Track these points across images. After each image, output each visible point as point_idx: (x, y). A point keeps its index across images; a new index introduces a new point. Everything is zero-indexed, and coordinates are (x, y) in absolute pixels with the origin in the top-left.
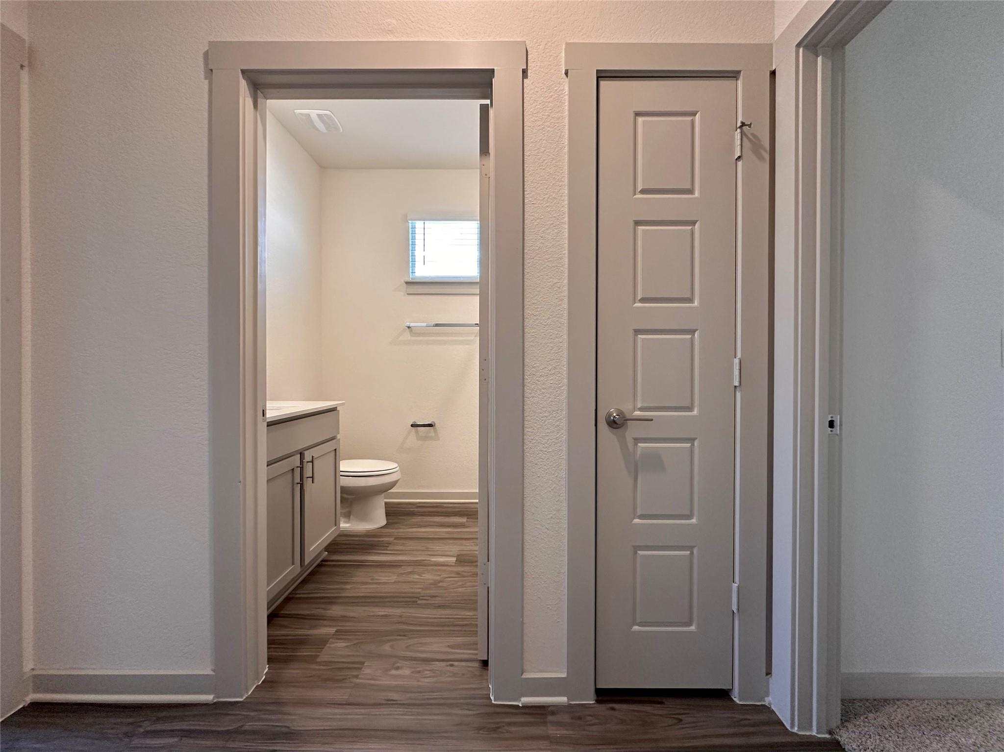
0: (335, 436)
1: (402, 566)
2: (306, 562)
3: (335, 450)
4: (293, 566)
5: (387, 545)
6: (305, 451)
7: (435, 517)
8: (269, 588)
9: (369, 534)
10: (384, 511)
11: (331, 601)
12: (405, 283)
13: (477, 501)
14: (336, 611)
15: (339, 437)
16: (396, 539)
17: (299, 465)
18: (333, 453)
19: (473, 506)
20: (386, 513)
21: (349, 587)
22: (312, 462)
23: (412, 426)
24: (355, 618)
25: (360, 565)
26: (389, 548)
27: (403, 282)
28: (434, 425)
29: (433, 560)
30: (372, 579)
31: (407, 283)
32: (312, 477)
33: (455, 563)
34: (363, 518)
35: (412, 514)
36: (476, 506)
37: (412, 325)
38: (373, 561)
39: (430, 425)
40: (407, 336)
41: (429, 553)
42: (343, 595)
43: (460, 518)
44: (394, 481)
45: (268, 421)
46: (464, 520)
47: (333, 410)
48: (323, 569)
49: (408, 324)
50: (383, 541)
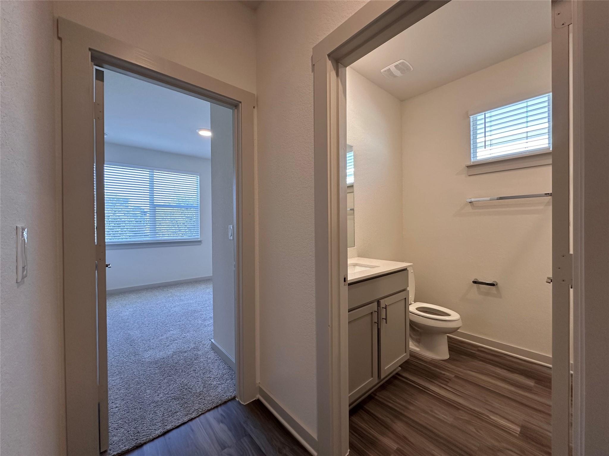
0: (405, 288)
1: (459, 409)
2: (382, 377)
3: (405, 298)
4: (372, 378)
5: (447, 380)
6: (380, 300)
7: (497, 368)
8: (351, 394)
9: (434, 363)
10: (447, 346)
11: (398, 415)
12: (466, 167)
13: (551, 366)
14: (399, 427)
15: (408, 289)
16: (456, 377)
17: (376, 310)
18: (404, 301)
19: (544, 369)
20: (449, 347)
21: (412, 408)
22: (386, 308)
23: (475, 282)
24: (413, 444)
25: (423, 391)
26: (449, 384)
27: (465, 166)
28: (496, 285)
29: (492, 417)
30: (431, 411)
31: (468, 167)
32: (386, 319)
33: (519, 435)
34: (430, 347)
35: (473, 356)
36: (548, 371)
37: (473, 200)
38: (433, 392)
39: (492, 285)
40: (469, 209)
41: (489, 408)
42: (406, 414)
43: (527, 379)
44: (454, 328)
45: (349, 282)
46: (531, 383)
47: (404, 270)
48: (397, 382)
49: (470, 200)
50: (444, 374)
